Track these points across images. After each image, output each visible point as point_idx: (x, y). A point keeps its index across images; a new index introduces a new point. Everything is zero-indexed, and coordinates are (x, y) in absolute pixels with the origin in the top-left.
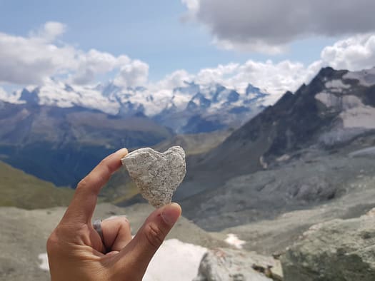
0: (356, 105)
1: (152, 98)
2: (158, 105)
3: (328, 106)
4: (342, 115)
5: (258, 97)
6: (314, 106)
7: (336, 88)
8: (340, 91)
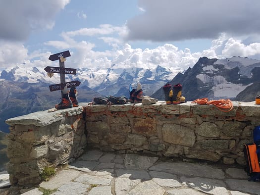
0: (222, 82)
1: (93, 76)
2: (98, 80)
3: (204, 83)
4: (213, 88)
5: (165, 74)
6: (195, 83)
7: (210, 71)
8: (212, 72)
